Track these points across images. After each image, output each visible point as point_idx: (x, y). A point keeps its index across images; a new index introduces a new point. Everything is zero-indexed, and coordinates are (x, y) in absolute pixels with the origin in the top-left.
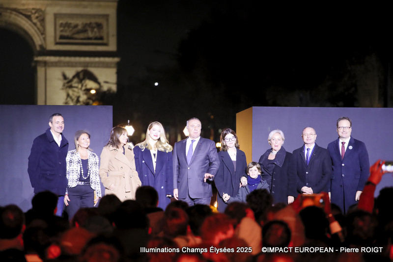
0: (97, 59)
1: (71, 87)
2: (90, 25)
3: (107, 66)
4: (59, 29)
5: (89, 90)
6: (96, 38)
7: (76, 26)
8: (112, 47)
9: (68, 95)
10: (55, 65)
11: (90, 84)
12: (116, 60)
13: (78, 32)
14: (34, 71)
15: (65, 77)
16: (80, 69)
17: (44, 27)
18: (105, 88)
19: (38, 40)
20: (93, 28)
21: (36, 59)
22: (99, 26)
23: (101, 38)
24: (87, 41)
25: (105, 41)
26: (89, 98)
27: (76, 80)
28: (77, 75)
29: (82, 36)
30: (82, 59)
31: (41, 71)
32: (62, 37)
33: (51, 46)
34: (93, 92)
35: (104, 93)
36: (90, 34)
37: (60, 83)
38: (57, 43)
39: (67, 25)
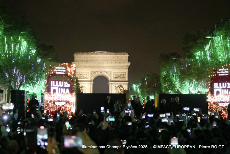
0: (123, 82)
1: (117, 89)
2: (121, 75)
3: (125, 84)
4: (114, 76)
5: (121, 90)
6: (123, 78)
7: (118, 75)
8: (127, 80)
9: (116, 91)
10: (114, 84)
11: (121, 88)
12: (128, 83)
13: (119, 76)
14: (109, 85)
15: (116, 87)
16: (119, 85)
17: (111, 75)
18: (125, 89)
19: (110, 79)
20: (122, 75)
21: (109, 82)
22: (124, 75)
23: (124, 78)
24: (121, 78)
25: (125, 78)
26: (121, 92)
27: (118, 87)
28: (119, 86)
29: (120, 77)
30: (120, 83)
31: (110, 85)
32: (115, 78)
33: (113, 80)
34: (122, 90)
35: (125, 90)
36: (122, 77)
37: (115, 88)
38: (114, 79)
39: (116, 75)
